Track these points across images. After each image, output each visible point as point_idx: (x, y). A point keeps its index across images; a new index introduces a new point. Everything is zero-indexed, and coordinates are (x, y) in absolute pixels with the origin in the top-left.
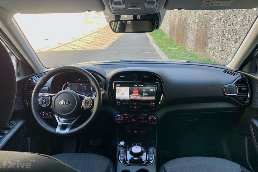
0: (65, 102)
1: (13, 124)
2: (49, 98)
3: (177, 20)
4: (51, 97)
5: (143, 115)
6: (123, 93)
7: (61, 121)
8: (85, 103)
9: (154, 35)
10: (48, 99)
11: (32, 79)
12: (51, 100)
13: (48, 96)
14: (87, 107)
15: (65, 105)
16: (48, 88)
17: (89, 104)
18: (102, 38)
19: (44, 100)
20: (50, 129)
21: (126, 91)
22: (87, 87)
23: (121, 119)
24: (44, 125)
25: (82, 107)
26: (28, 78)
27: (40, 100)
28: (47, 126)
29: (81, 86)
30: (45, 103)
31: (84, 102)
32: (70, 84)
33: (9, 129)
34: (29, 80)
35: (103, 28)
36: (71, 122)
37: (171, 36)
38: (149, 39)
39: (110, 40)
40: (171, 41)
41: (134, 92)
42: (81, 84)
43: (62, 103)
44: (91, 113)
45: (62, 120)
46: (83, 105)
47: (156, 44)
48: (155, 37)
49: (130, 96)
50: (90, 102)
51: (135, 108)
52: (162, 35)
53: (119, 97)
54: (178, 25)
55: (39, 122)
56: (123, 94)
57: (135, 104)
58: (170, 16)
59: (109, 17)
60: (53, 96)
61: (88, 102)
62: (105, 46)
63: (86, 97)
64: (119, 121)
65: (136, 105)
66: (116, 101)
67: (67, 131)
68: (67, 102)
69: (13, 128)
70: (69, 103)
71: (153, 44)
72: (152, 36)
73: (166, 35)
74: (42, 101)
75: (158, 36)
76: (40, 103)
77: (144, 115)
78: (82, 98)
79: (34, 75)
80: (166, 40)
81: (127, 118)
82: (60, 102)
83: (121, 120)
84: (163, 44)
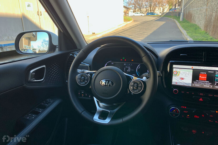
0: (107, 81)
1: (49, 103)
2: (89, 75)
3: (214, 14)
4: (91, 74)
5: (212, 111)
6: (183, 77)
7: (100, 106)
8: (133, 86)
9: (187, 29)
10: (87, 76)
11: (73, 54)
12: (91, 78)
13: (88, 73)
14: (135, 91)
15: (107, 86)
16: (89, 65)
17: (139, 88)
18: (138, 32)
19: (82, 78)
20: (86, 115)
21: (187, 75)
22: (131, 68)
23: (177, 112)
24: (80, 109)
25: (129, 90)
26: (69, 53)
27: (78, 76)
28: (83, 110)
29: (125, 66)
30: (84, 81)
31: (131, 83)
32: (113, 63)
33: (44, 108)
34: (71, 55)
35: (140, 24)
36: (112, 110)
37: (207, 30)
38: (183, 32)
39: (146, 34)
40: (206, 34)
41: (200, 77)
42: (125, 64)
43: (103, 82)
44: (141, 101)
45: (101, 104)
46: (131, 88)
47: (190, 37)
48: (189, 31)
49: (193, 82)
50: (140, 85)
51: (201, 100)
52: (196, 29)
53: (176, 83)
54: (215, 18)
55: (75, 104)
56: (182, 79)
57: (201, 94)
58: (206, 10)
59: (145, 15)
60: (94, 73)
61: (138, 84)
62: (141, 39)
63: (134, 77)
64: (174, 115)
65: (201, 96)
66: (172, 87)
67: (107, 121)
68: (110, 82)
69: (49, 106)
70: (112, 84)
71: (186, 37)
72: (185, 30)
73: (200, 29)
74: (80, 79)
75: (192, 30)
76: (78, 81)
77: (214, 111)
78: (129, 79)
79: (76, 51)
80: (200, 33)
81: (186, 112)
82: (102, 82)
83: (178, 115)
84: (197, 37)
